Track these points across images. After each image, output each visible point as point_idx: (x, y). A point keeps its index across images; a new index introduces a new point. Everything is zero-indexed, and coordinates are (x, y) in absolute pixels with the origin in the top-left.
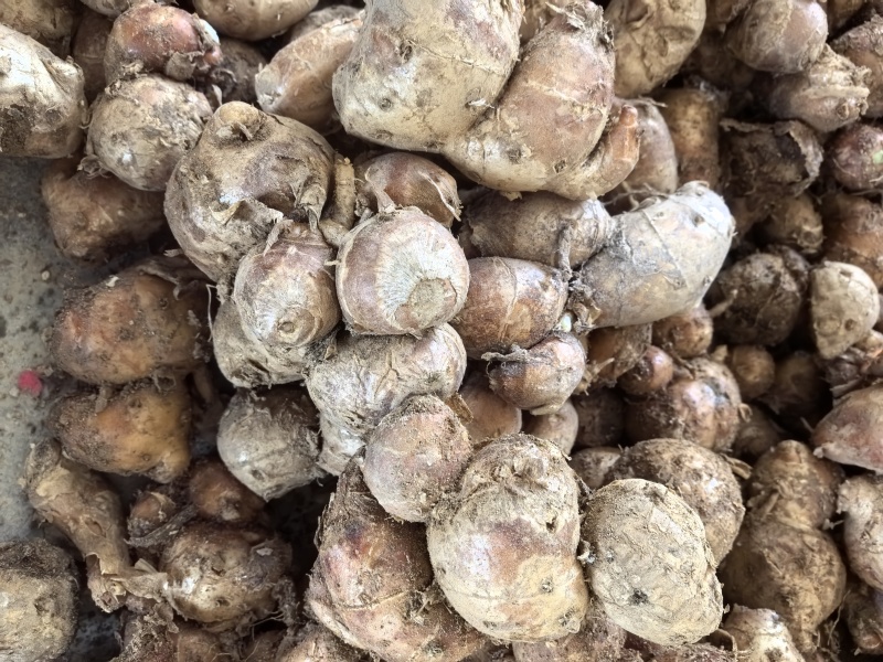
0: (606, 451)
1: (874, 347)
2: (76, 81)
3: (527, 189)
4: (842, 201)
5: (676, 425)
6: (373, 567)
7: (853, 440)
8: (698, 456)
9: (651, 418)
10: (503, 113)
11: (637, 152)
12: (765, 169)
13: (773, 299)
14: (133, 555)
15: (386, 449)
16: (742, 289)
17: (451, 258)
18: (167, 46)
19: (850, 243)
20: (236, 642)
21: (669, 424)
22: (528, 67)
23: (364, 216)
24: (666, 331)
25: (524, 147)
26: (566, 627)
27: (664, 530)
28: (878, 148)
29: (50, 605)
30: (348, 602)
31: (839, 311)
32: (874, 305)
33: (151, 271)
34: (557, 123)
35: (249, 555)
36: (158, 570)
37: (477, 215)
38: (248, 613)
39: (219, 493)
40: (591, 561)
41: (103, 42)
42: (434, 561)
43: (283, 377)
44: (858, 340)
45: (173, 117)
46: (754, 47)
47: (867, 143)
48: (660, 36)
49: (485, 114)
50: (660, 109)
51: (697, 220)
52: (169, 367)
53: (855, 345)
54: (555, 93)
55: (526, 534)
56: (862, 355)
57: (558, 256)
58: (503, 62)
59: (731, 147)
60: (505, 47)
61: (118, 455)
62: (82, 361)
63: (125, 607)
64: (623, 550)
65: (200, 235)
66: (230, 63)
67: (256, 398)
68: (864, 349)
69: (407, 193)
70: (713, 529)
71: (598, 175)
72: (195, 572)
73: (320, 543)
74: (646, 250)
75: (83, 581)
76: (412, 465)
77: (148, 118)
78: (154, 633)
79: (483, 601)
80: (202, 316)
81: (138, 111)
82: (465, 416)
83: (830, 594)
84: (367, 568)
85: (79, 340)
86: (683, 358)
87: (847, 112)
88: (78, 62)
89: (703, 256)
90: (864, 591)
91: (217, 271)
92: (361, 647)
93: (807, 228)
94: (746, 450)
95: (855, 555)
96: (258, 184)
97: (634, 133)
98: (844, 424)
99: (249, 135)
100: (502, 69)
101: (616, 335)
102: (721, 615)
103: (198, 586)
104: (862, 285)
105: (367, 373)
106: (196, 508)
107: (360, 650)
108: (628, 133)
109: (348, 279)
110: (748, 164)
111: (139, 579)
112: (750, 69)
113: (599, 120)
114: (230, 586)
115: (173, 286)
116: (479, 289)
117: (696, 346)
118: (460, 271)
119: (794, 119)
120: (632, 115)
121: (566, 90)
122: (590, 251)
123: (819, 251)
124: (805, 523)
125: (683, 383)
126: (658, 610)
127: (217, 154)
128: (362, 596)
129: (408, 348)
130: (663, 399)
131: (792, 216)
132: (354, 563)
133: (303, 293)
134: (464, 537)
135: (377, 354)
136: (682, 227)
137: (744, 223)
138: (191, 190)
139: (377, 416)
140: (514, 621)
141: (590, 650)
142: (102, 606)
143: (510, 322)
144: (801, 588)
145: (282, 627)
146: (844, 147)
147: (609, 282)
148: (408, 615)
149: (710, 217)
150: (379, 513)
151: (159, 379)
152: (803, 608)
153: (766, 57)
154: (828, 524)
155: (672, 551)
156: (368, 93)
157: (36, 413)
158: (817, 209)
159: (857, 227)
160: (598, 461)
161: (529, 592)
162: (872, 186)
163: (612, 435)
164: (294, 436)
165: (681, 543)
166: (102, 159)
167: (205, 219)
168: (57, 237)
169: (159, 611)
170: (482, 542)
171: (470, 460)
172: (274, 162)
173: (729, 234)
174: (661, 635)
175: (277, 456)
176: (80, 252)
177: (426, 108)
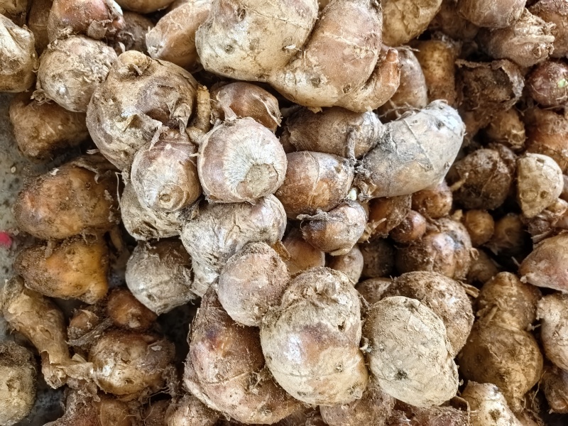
0: (382, 280)
1: (559, 209)
2: (29, 40)
3: (325, 105)
4: (537, 113)
5: (428, 262)
6: (224, 357)
7: (546, 271)
8: (443, 282)
9: (412, 258)
10: (308, 54)
11: (398, 79)
12: (486, 92)
13: (492, 178)
14: (71, 351)
15: (232, 278)
16: (472, 172)
17: (273, 150)
18: (88, 16)
19: (543, 141)
20: (139, 408)
21: (424, 262)
22: (324, 23)
23: (216, 123)
24: (421, 201)
25: (322, 77)
26: (352, 395)
27: (418, 330)
28: (561, 77)
29: (17, 384)
30: (208, 380)
31: (537, 186)
32: (560, 181)
33: (80, 165)
34: (344, 59)
35: (146, 351)
36: (87, 361)
37: (293, 124)
38: (146, 388)
39: (127, 310)
40: (369, 351)
41: (47, 15)
42: (265, 353)
43: (167, 233)
44: (549, 204)
45: (92, 63)
46: (477, 11)
47: (554, 74)
48: (414, 4)
49: (296, 55)
50: (415, 53)
51: (440, 125)
52: (92, 228)
53: (547, 209)
54: (342, 40)
55: (324, 333)
56: (552, 215)
57: (347, 150)
58: (307, 19)
59: (463, 78)
60: (308, 10)
61: (61, 286)
62: (36, 224)
63: (66, 385)
64: (390, 343)
65: (109, 139)
66: (130, 28)
67: (150, 248)
68: (553, 211)
69: (245, 108)
70: (453, 330)
71: (372, 95)
72: (111, 362)
73: (190, 341)
74: (406, 145)
75: (39, 368)
76: (248, 288)
77: (76, 63)
78: (84, 402)
79: (297, 378)
80: (113, 194)
81: (69, 59)
82: (285, 255)
83: (532, 373)
84: (220, 357)
85: (33, 210)
86: (433, 218)
87: (540, 53)
88: (30, 28)
89: (444, 149)
90: (555, 372)
91: (121, 163)
92: (219, 410)
93: (514, 132)
94: (475, 279)
95: (549, 348)
96: (145, 104)
97: (396, 66)
98: (541, 260)
99: (140, 72)
100: (307, 24)
101: (388, 203)
102: (457, 386)
103: (113, 371)
104: (551, 168)
105: (219, 228)
106: (111, 320)
107: (218, 412)
108: (392, 67)
109: (205, 165)
110: (474, 89)
111: (74, 367)
112: (475, 26)
113: (372, 58)
114: (134, 371)
115: (93, 174)
116: (294, 172)
117: (441, 210)
118: (280, 159)
119: (504, 59)
120: (395, 54)
121: (349, 38)
122: (368, 147)
123: (523, 147)
124: (515, 326)
125: (433, 235)
126: (415, 383)
127: (119, 85)
128: (218, 376)
129: (246, 212)
130: (420, 245)
131: (505, 124)
132: (212, 354)
133: (175, 175)
134: (283, 335)
135: (226, 216)
136: (429, 129)
137: (472, 129)
138: (103, 109)
139: (226, 256)
140: (318, 391)
141: (371, 411)
142: (51, 385)
143: (316, 194)
144: (513, 369)
145: (168, 397)
146: (539, 77)
147: (382, 166)
148: (248, 388)
149: (449, 123)
150: (228, 321)
151: (86, 235)
152: (514, 382)
153: (485, 17)
154: (530, 327)
155: (423, 344)
156: (217, 42)
157: (8, 260)
158: (521, 119)
159: (548, 131)
160: (377, 287)
161: (327, 372)
162: (557, 103)
163: (386, 270)
164: (175, 272)
165: (429, 338)
166: (46, 91)
167: (112, 128)
168: (19, 144)
169: (88, 387)
170: (295, 339)
171: (288, 284)
172: (156, 89)
173: (461, 135)
174: (417, 400)
175: (163, 285)
176: (34, 153)
177: (256, 51)
